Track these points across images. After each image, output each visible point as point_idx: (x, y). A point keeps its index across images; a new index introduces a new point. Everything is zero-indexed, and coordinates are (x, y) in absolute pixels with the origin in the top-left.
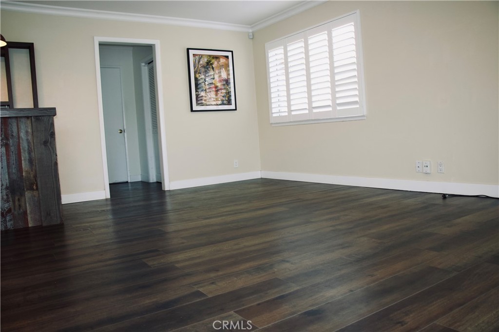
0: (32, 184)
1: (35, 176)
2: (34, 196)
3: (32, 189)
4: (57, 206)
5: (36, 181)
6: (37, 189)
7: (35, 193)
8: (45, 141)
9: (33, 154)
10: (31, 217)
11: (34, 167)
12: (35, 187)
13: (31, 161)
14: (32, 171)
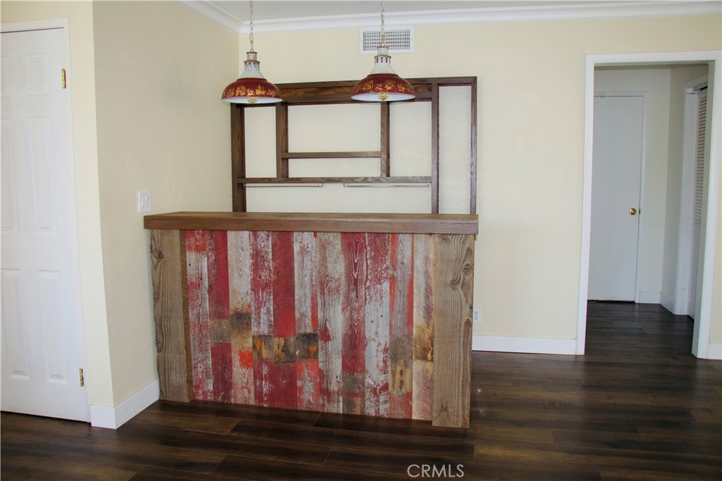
0: (425, 350)
1: (432, 338)
2: (427, 371)
3: (424, 358)
4: (460, 398)
5: (433, 346)
6: (432, 360)
7: (429, 366)
8: (453, 280)
9: (433, 299)
10: (417, 405)
11: (432, 322)
12: (429, 356)
13: (428, 310)
14: (428, 326)
